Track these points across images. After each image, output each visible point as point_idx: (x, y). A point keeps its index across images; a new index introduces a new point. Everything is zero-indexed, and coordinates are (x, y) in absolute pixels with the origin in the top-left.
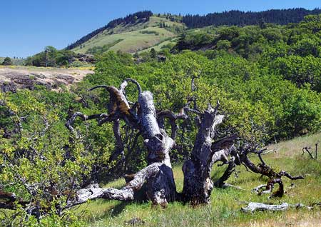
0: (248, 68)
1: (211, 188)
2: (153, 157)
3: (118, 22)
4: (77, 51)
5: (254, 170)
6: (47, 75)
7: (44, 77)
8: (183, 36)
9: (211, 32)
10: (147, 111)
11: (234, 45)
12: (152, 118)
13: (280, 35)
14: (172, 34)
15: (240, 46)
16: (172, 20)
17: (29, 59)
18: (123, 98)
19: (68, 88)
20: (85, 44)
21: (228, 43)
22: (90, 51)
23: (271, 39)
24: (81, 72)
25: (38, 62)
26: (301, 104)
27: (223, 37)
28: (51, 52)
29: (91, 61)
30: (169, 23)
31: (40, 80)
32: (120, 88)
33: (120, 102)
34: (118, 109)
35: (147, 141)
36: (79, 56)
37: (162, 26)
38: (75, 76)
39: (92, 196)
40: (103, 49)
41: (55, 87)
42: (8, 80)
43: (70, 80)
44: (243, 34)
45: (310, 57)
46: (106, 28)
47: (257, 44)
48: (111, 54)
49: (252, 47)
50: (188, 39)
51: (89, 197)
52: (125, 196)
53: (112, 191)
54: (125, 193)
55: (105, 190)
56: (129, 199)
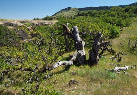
0: (99, 20)
1: (99, 59)
2: (79, 48)
3: (63, 10)
4: (54, 17)
5: (109, 51)
6: (47, 22)
7: (46, 23)
8: (79, 13)
9: (85, 12)
10: (76, 33)
11: (91, 15)
12: (78, 35)
13: (102, 13)
14: (76, 13)
15: (92, 15)
16: (76, 9)
17: (43, 18)
18: (68, 28)
19: (52, 25)
20: (56, 15)
21: (90, 15)
22: (57, 17)
23: (100, 13)
24: (55, 22)
25: (45, 19)
26: (114, 29)
27: (88, 13)
28: (48, 17)
29: (57, 19)
30: (75, 10)
31: (45, 23)
32: (66, 25)
33: (67, 30)
34: (66, 32)
35: (77, 43)
36: (54, 18)
37: (74, 10)
38: (53, 22)
39: (59, 65)
40: (60, 16)
41: (49, 25)
42: (37, 24)
43: (52, 23)
44: (93, 12)
45: (113, 17)
46: (60, 11)
47: (96, 15)
48: (62, 17)
49: (95, 15)
50: (80, 14)
51: (58, 66)
52: (70, 64)
53: (66, 63)
54: (70, 63)
55: (63, 62)
56: (72, 65)
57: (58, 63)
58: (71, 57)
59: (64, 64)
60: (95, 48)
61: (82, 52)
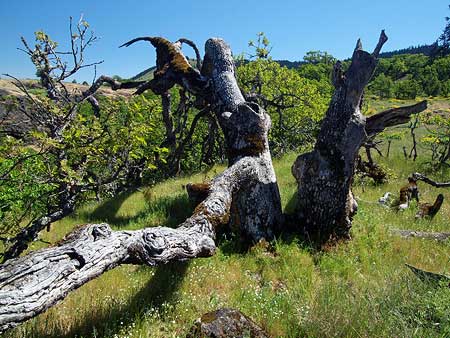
1: (355, 209)
10: (222, 65)
12: (232, 79)
35: (228, 114)
51: (65, 285)
52: (194, 248)
53: (158, 244)
54: (195, 236)
55: (135, 236)
56: (205, 253)
57: (74, 255)
58: (200, 194)
59: (136, 257)
60: (339, 139)
61: (262, 164)
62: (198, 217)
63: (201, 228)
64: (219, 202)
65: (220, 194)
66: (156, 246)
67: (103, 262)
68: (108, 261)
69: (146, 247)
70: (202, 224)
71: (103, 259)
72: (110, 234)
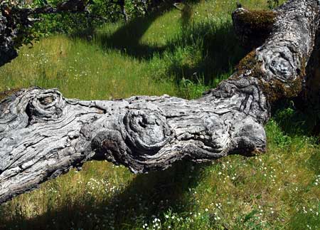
52: (225, 142)
53: (149, 137)
54: (229, 118)
55: (111, 115)
62: (242, 81)
63: (244, 103)
64: (289, 54)
65: (293, 37)
66: (145, 142)
67: (43, 164)
68: (52, 162)
69: (127, 141)
70: (248, 94)
71: (44, 158)
72: (58, 111)
